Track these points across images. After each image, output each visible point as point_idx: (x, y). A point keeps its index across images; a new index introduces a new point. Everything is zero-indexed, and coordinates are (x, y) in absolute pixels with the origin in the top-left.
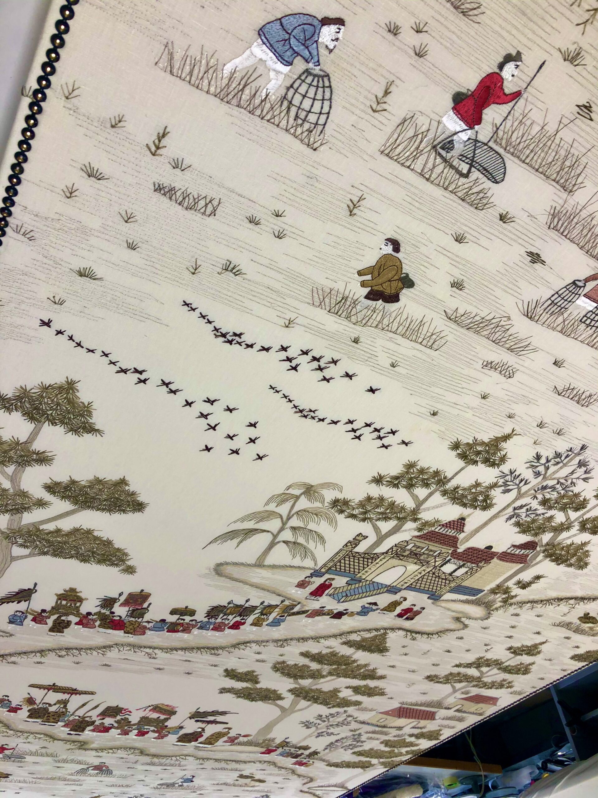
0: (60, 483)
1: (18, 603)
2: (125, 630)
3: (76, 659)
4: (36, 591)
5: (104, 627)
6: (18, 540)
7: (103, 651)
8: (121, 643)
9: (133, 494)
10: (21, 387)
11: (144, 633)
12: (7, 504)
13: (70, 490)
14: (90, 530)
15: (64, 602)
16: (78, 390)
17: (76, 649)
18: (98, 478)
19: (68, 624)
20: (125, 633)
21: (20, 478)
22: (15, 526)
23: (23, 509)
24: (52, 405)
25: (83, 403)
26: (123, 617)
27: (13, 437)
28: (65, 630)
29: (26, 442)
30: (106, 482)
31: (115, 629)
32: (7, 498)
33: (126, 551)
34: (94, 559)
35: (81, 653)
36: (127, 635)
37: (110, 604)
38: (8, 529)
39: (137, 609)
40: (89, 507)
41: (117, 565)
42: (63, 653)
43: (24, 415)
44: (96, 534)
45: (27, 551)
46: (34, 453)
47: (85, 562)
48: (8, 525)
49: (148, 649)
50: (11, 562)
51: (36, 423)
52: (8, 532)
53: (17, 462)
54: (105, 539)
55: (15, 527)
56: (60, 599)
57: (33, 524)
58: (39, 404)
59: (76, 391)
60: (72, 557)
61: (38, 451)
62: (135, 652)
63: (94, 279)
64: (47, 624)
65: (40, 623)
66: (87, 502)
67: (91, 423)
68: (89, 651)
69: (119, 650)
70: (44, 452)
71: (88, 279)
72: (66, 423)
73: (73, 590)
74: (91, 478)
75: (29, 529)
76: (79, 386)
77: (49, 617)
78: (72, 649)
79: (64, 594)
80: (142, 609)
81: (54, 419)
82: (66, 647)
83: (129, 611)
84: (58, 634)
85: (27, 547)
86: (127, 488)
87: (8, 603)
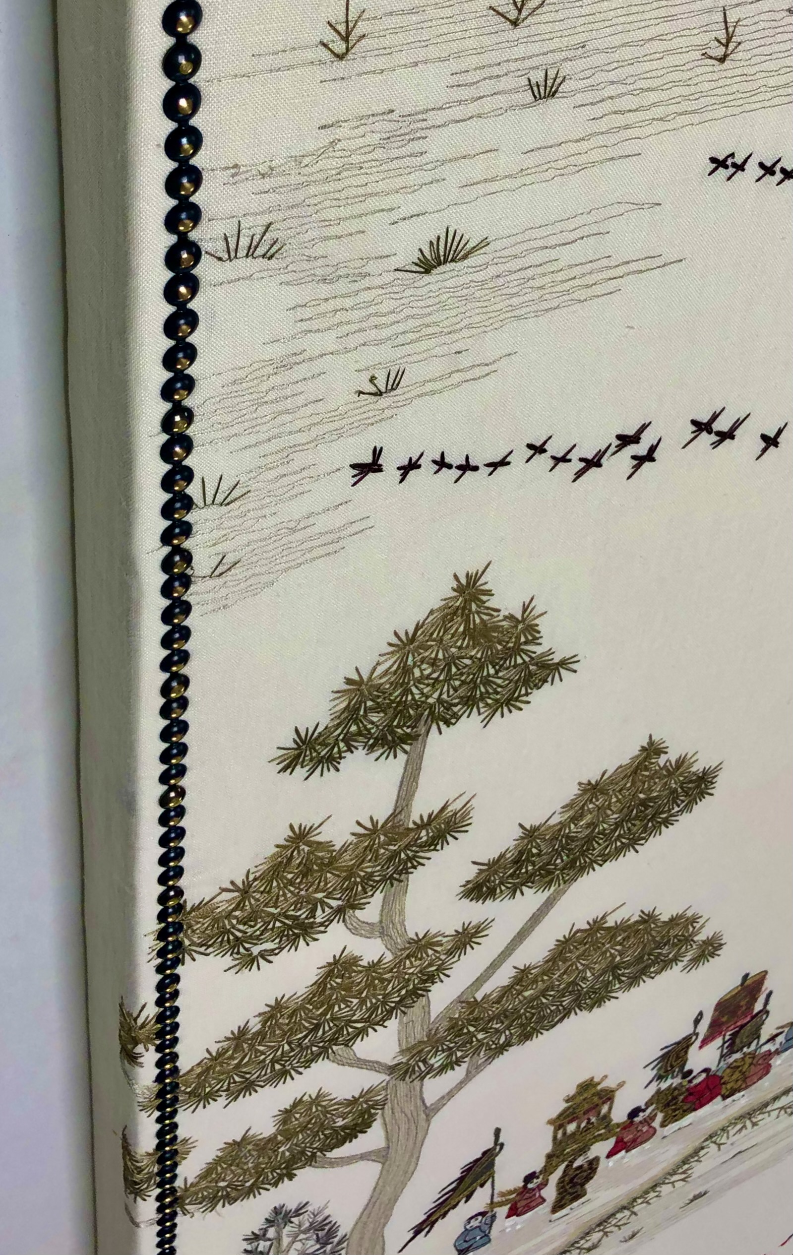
0: (502, 856)
1: (466, 1202)
2: (723, 1091)
3: (627, 1231)
4: (502, 1145)
5: (675, 1119)
6: (432, 1061)
7: (684, 1173)
8: (720, 1126)
9: (681, 762)
10: (349, 681)
11: (767, 1069)
12: (385, 996)
13: (528, 860)
14: (595, 922)
15: (571, 1128)
16: (489, 593)
17: (624, 1208)
18: (589, 783)
19: (593, 1165)
20: (725, 1098)
21: (402, 912)
22: (419, 1034)
23: (426, 981)
24: (435, 675)
25: (511, 617)
26: (714, 1068)
27: (359, 823)
28: (589, 1187)
29: (394, 815)
30: (612, 781)
31: (702, 1105)
32: (382, 980)
33: (689, 914)
34: (620, 982)
35: (636, 1209)
36: (729, 1100)
37: (678, 1057)
38: (402, 1052)
39: (742, 1027)
40: (582, 870)
41: (676, 960)
42: (596, 1236)
43: (371, 749)
44: (610, 923)
45: (460, 1072)
46: (420, 827)
47: (599, 1006)
48: (400, 1045)
49: (784, 1098)
50: (428, 1120)
51: (407, 748)
52: (404, 1060)
53: (384, 879)
54: (636, 918)
55: (418, 1037)
56: (561, 1126)
57: (460, 1000)
58: (402, 695)
59: (484, 598)
60: (567, 1013)
61: (430, 816)
62: (754, 1124)
63: (465, 257)
64: (544, 1200)
65: (530, 1209)
66: (573, 862)
67: (543, 655)
68: (652, 1194)
69: (719, 1145)
70: (444, 809)
71: (449, 266)
72: (482, 698)
73: (587, 1086)
74: (573, 791)
75: (451, 1019)
76: (489, 581)
77: (545, 1184)
78: (613, 1215)
79: (568, 1108)
80: (753, 1017)
81: (449, 706)
82: (597, 1221)
83: (724, 1043)
84: (575, 1204)
85: (458, 1062)
86: (662, 760)
87: (444, 1215)
